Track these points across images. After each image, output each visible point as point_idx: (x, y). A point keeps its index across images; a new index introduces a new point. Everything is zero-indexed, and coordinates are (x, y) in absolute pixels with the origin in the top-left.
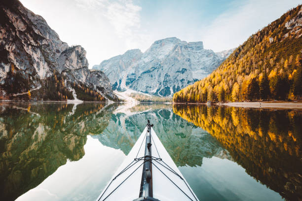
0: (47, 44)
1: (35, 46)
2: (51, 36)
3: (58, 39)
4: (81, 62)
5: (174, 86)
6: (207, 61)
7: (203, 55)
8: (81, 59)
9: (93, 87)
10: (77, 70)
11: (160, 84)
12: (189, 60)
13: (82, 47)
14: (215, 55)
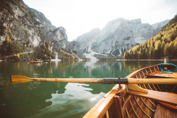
0: (43, 26)
1: (30, 26)
2: (47, 23)
3: (51, 24)
4: (63, 36)
5: (122, 48)
6: (145, 31)
7: (141, 27)
8: (63, 34)
9: (70, 51)
10: (60, 41)
11: (113, 48)
12: (132, 31)
13: (63, 27)
14: (151, 27)
